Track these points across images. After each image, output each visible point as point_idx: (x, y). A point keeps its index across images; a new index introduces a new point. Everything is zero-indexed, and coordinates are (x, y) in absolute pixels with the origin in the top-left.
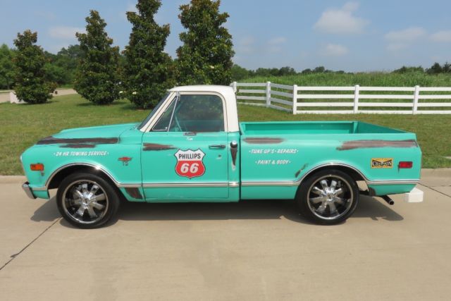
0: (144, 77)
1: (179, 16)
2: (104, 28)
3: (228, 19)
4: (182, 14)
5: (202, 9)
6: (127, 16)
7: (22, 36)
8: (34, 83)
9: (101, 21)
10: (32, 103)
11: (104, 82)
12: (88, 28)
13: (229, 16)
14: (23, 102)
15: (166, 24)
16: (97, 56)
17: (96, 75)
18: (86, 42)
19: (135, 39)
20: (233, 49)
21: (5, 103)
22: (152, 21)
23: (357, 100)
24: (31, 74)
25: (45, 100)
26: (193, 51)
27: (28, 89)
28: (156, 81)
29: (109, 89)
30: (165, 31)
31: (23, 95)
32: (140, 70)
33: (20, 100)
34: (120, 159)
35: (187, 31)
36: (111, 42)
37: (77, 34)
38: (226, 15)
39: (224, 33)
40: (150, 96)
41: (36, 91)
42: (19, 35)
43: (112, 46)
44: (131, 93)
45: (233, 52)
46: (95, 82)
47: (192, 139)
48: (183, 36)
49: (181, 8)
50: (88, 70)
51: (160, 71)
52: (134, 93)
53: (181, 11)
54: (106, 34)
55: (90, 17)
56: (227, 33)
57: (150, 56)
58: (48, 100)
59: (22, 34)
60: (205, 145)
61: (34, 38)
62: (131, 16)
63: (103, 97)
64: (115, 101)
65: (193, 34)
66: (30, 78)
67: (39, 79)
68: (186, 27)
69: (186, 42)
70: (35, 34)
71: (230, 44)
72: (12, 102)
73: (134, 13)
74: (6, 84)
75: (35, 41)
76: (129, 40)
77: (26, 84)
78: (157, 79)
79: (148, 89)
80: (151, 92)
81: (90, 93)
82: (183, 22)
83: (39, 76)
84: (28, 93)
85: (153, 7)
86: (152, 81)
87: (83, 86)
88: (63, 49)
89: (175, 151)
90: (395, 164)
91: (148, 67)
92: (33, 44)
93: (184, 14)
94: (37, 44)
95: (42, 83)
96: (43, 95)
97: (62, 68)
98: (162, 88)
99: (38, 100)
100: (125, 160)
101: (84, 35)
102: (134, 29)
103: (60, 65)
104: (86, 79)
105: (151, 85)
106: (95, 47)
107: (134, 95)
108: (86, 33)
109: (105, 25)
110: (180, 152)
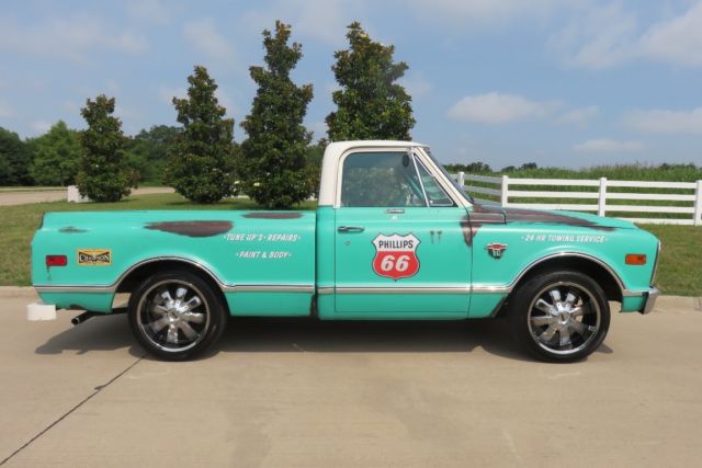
0: (272, 161)
1: (333, 68)
2: (215, 92)
3: (406, 72)
4: (338, 64)
5: (368, 56)
6: (249, 72)
7: (93, 104)
8: (105, 171)
9: (210, 82)
10: (101, 200)
11: (210, 170)
12: (191, 92)
13: (407, 68)
14: (86, 199)
15: (307, 84)
16: (202, 131)
17: (197, 158)
18: (186, 112)
19: (260, 105)
20: (413, 115)
21: (60, 202)
22: (287, 80)
23: (603, 202)
24: (102, 158)
25: (120, 197)
26: (353, 117)
27: (97, 180)
28: (291, 168)
29: (217, 179)
30: (306, 95)
31: (89, 189)
32: (266, 150)
33: (83, 196)
35: (343, 89)
36: (223, 112)
37: (174, 100)
38: (403, 67)
39: (399, 93)
40: (280, 189)
41: (107, 183)
42: (89, 102)
43: (224, 118)
44: (252, 185)
45: (413, 121)
46: (196, 169)
48: (337, 96)
49: (337, 56)
50: (186, 152)
51: (296, 152)
52: (257, 184)
53: (337, 60)
54: (216, 100)
55: (195, 76)
56: (404, 94)
57: (282, 130)
58: (124, 197)
59: (94, 100)
61: (110, 106)
62: (256, 73)
63: (206, 192)
64: (224, 198)
65: (353, 94)
66: (101, 163)
67: (112, 165)
68: (342, 83)
69: (341, 105)
70: (113, 100)
71: (409, 110)
72: (69, 200)
73: (261, 69)
74: (58, 179)
75: (112, 111)
76: (252, 107)
77: (95, 173)
78: (292, 164)
79: (277, 179)
80: (281, 183)
81: (188, 186)
82: (338, 77)
83: (113, 161)
84: (97, 186)
85: (288, 59)
86: (283, 167)
87: (178, 176)
88: (143, 131)
91: (278, 146)
92: (108, 115)
93: (341, 64)
94: (114, 115)
95: (117, 171)
96: (117, 189)
97: (140, 157)
98: (298, 178)
99: (109, 196)
101: (184, 101)
102: (259, 91)
103: (138, 153)
104: (184, 165)
105: (282, 173)
106: (199, 119)
107: (257, 187)
108: (188, 98)
109: (215, 87)
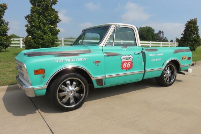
34: (94, 62)
47: (125, 50)
60: (132, 53)
89: (120, 56)
90: (187, 58)
100: (97, 62)
110: (123, 57)
